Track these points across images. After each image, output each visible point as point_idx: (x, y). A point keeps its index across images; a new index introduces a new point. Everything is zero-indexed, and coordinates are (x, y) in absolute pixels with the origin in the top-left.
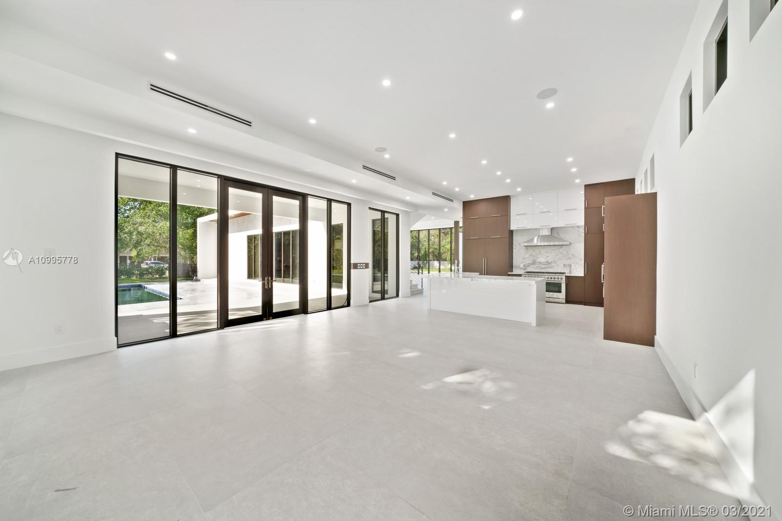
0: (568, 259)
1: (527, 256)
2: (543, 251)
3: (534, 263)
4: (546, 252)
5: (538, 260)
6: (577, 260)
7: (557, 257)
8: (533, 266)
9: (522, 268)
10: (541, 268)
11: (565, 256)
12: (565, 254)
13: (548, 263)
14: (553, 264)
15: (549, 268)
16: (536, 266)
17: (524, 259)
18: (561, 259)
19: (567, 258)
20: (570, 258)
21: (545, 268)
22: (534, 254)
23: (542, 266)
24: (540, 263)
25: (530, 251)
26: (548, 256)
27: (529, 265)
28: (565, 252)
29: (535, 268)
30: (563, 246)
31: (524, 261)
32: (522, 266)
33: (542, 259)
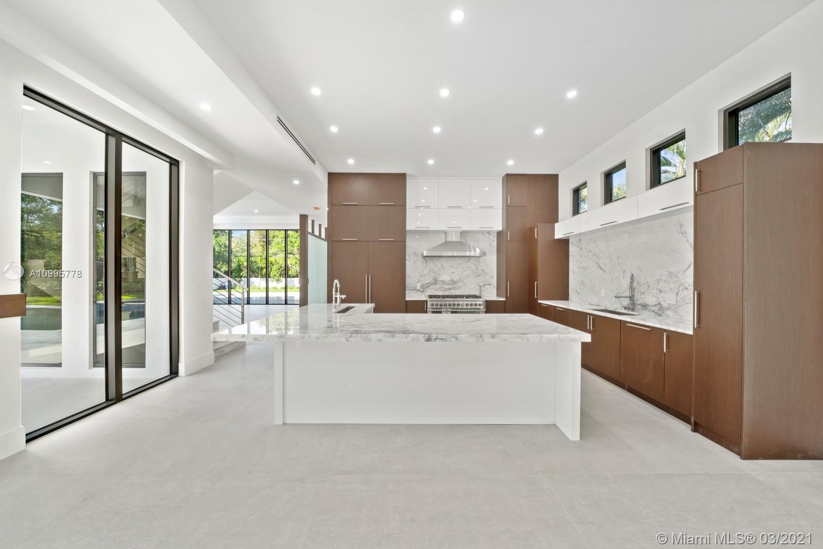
0: (477, 276)
1: (426, 272)
2: (446, 264)
3: (435, 282)
4: (452, 266)
5: (440, 279)
6: (487, 277)
7: (465, 273)
8: (434, 286)
9: (418, 290)
10: (445, 290)
11: (474, 272)
12: (475, 270)
13: (453, 282)
14: (460, 284)
15: (455, 288)
16: (438, 286)
17: (421, 276)
18: (469, 277)
19: (476, 274)
20: (480, 275)
21: (450, 289)
22: (435, 269)
23: (446, 287)
24: (443, 282)
25: (431, 264)
26: (453, 273)
27: (429, 285)
28: (473, 267)
29: (436, 290)
30: (472, 259)
31: (422, 279)
32: (418, 287)
33: (445, 277)
